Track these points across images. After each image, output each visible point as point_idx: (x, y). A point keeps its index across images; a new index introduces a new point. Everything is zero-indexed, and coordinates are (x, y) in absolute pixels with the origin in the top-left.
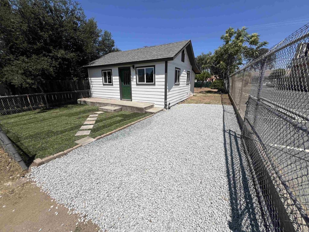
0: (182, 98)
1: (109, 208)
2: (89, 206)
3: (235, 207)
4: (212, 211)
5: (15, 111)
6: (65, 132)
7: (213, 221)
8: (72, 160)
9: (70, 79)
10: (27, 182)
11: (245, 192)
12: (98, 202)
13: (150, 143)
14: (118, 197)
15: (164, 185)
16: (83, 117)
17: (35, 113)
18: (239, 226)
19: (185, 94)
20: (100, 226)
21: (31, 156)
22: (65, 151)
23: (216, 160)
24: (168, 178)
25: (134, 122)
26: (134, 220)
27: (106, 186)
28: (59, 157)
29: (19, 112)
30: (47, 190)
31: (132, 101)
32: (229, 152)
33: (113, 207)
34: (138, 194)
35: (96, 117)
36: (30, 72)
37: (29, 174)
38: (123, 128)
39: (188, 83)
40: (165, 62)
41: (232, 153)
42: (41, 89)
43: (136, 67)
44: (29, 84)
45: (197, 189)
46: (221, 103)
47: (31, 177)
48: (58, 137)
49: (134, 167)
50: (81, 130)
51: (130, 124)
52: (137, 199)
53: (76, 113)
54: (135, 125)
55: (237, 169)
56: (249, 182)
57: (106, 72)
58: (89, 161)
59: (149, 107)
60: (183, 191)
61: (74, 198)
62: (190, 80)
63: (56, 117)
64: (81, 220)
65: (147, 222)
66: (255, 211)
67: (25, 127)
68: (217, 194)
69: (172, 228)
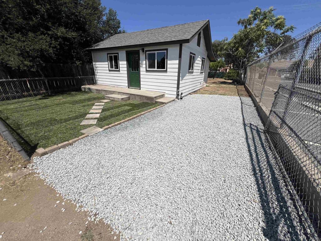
0: (194, 88)
1: (122, 207)
2: (100, 203)
3: (268, 211)
4: (241, 215)
5: (15, 97)
6: (70, 120)
7: (243, 226)
8: (78, 150)
9: (73, 63)
10: (29, 174)
11: (277, 194)
12: (109, 199)
13: (163, 135)
14: (132, 194)
15: (183, 183)
16: (88, 105)
17: (36, 100)
18: (275, 233)
19: (197, 84)
20: (113, 227)
21: (33, 145)
22: (70, 141)
23: (239, 156)
24: (187, 174)
25: (144, 112)
26: (152, 221)
27: (118, 181)
28: (64, 147)
29: (19, 97)
30: (52, 183)
31: (140, 89)
32: (252, 148)
33: (127, 206)
34: (154, 191)
35: (103, 105)
36: (27, 52)
37: (31, 165)
38: (133, 118)
39: (202, 71)
40: (179, 44)
41: (256, 149)
42: (41, 73)
43: (146, 51)
44: (27, 67)
45: (220, 188)
46: (237, 94)
47: (34, 168)
48: (62, 126)
49: (147, 161)
50: (87, 119)
51: (140, 114)
52: (154, 197)
53: (80, 100)
54: (145, 115)
55: (264, 167)
56: (280, 183)
57: (112, 56)
58: (97, 153)
59: (160, 96)
60: (205, 189)
61: (82, 193)
62: (205, 68)
63: (59, 104)
64: (91, 219)
65: (166, 224)
66: (291, 217)
67: (25, 113)
68: (244, 194)
69: (196, 232)
